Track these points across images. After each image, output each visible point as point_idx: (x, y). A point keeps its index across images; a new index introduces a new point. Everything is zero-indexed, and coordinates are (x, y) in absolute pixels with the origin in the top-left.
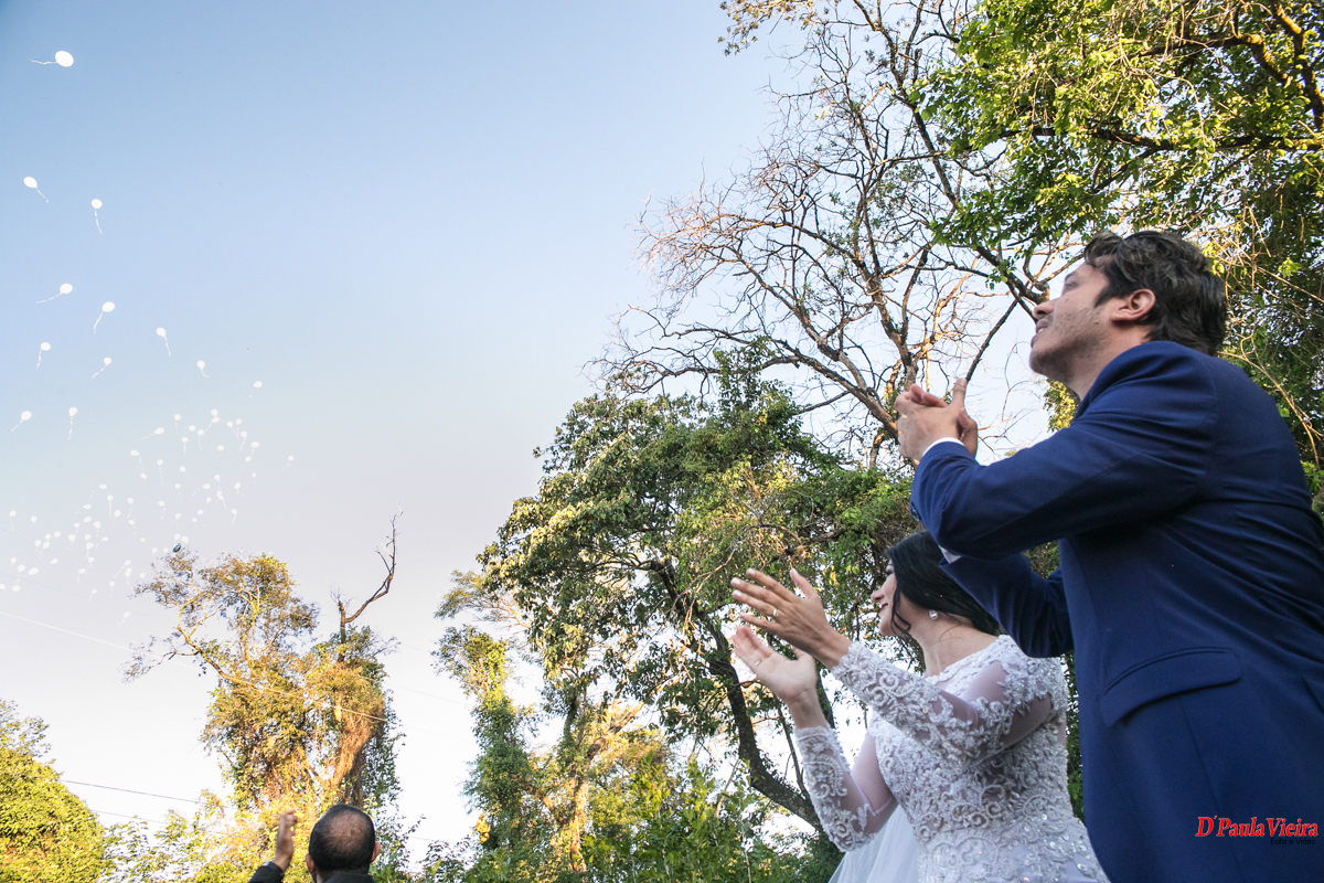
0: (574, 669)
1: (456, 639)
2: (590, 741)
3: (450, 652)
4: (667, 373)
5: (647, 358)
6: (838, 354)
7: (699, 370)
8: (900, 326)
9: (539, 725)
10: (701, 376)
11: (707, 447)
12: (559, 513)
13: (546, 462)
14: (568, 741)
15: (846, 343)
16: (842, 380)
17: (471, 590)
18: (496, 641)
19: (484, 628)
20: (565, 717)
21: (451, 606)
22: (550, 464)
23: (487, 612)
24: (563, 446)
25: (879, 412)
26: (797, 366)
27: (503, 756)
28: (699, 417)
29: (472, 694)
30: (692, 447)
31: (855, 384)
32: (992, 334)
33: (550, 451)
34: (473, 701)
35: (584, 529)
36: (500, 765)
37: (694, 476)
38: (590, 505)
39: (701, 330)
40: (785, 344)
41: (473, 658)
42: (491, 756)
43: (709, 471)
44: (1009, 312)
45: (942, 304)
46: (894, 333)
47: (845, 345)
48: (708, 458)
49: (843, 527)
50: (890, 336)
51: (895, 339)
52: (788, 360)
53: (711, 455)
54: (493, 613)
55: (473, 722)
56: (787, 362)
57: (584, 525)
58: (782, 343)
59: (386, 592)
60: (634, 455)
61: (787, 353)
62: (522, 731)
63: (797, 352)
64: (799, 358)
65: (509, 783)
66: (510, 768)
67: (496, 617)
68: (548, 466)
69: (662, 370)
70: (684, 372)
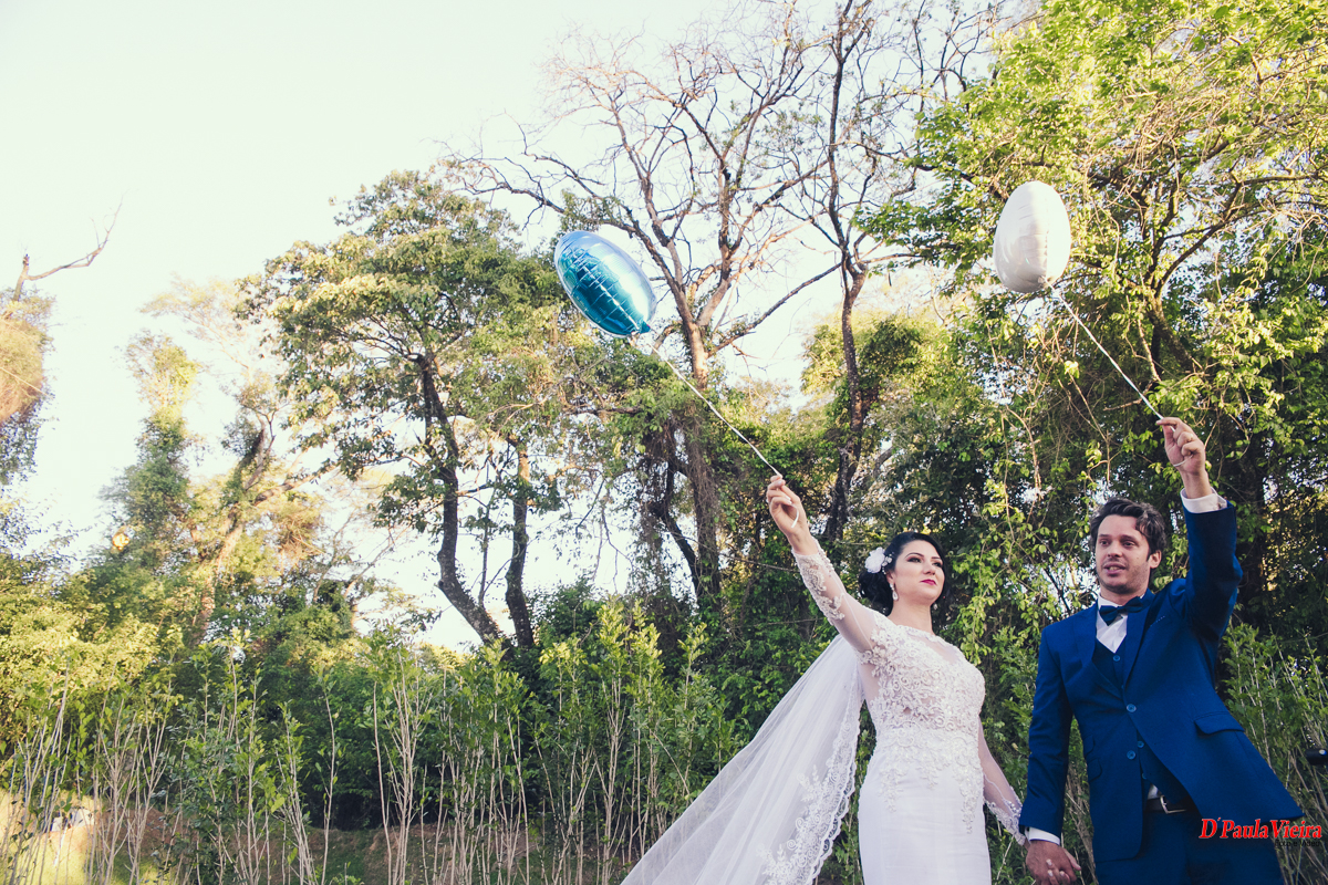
0: (270, 415)
1: (147, 341)
2: (261, 488)
3: (136, 352)
4: (506, 186)
5: (494, 164)
6: (668, 241)
7: (538, 198)
8: (732, 243)
9: (207, 456)
10: (536, 204)
11: (526, 277)
12: (357, 278)
13: (340, 214)
14: (235, 484)
15: (678, 234)
16: (664, 267)
17: (184, 299)
18: (190, 358)
19: (181, 340)
20: (241, 459)
21: (158, 306)
22: (343, 218)
23: (192, 326)
24: (363, 205)
25: (684, 310)
26: (631, 237)
27: (162, 474)
28: (506, 235)
29: (146, 402)
30: (512, 272)
31: (674, 275)
32: (803, 285)
33: (347, 205)
34: (146, 411)
35: (380, 304)
36: (157, 483)
37: (504, 299)
38: (390, 283)
39: (556, 161)
40: (629, 212)
41: (161, 368)
42: (149, 470)
43: (522, 301)
44: (826, 274)
45: (773, 238)
46: (725, 246)
47: (677, 235)
48: (522, 287)
49: (642, 407)
50: (720, 247)
51: (724, 252)
52: (625, 227)
53: (526, 286)
54: (199, 329)
55: (140, 429)
56: (623, 228)
57: (381, 300)
58: (627, 210)
59: (88, 265)
60: (448, 253)
61: (628, 221)
62: (187, 457)
63: (636, 223)
64: (635, 230)
65: (161, 504)
66: (166, 490)
67: (200, 334)
68: (340, 218)
69: (501, 180)
70: (522, 192)
